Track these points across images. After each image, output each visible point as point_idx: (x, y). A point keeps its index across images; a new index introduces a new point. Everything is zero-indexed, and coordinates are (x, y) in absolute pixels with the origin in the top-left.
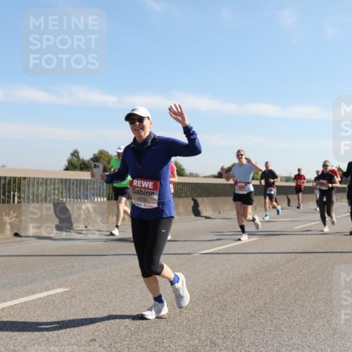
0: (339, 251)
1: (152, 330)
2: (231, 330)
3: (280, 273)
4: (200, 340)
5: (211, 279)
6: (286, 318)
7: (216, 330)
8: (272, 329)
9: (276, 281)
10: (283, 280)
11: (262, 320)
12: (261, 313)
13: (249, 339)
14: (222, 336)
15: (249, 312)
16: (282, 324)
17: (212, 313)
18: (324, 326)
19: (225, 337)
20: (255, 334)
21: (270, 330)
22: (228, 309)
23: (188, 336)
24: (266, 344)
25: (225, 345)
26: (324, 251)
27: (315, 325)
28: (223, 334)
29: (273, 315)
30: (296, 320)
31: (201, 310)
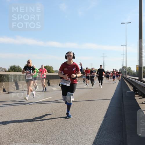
0: (85, 100)
1: (8, 138)
2: (42, 135)
3: (62, 110)
4: (29, 141)
5: (33, 115)
6: (64, 128)
7: (36, 136)
8: (59, 133)
9: (60, 114)
10: (63, 113)
11: (55, 130)
12: (54, 127)
13: (49, 138)
14: (38, 138)
15: (49, 127)
16: (63, 131)
17: (34, 129)
18: (79, 130)
19: (39, 138)
20: (52, 136)
21: (58, 134)
22: (41, 127)
23: (24, 139)
24: (56, 140)
25: (39, 142)
26: (79, 101)
27: (75, 130)
28: (38, 137)
29: (59, 128)
30: (68, 129)
31: (29, 128)
